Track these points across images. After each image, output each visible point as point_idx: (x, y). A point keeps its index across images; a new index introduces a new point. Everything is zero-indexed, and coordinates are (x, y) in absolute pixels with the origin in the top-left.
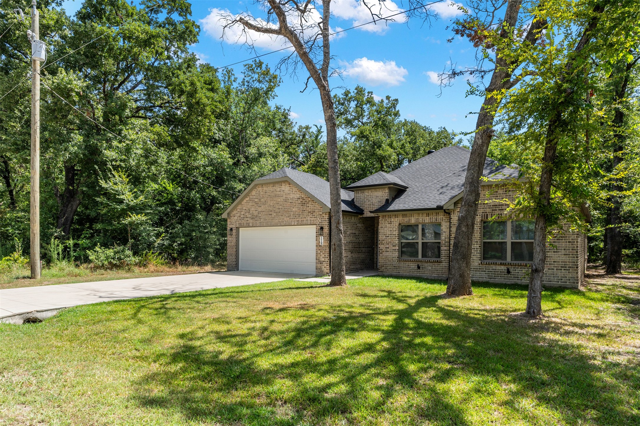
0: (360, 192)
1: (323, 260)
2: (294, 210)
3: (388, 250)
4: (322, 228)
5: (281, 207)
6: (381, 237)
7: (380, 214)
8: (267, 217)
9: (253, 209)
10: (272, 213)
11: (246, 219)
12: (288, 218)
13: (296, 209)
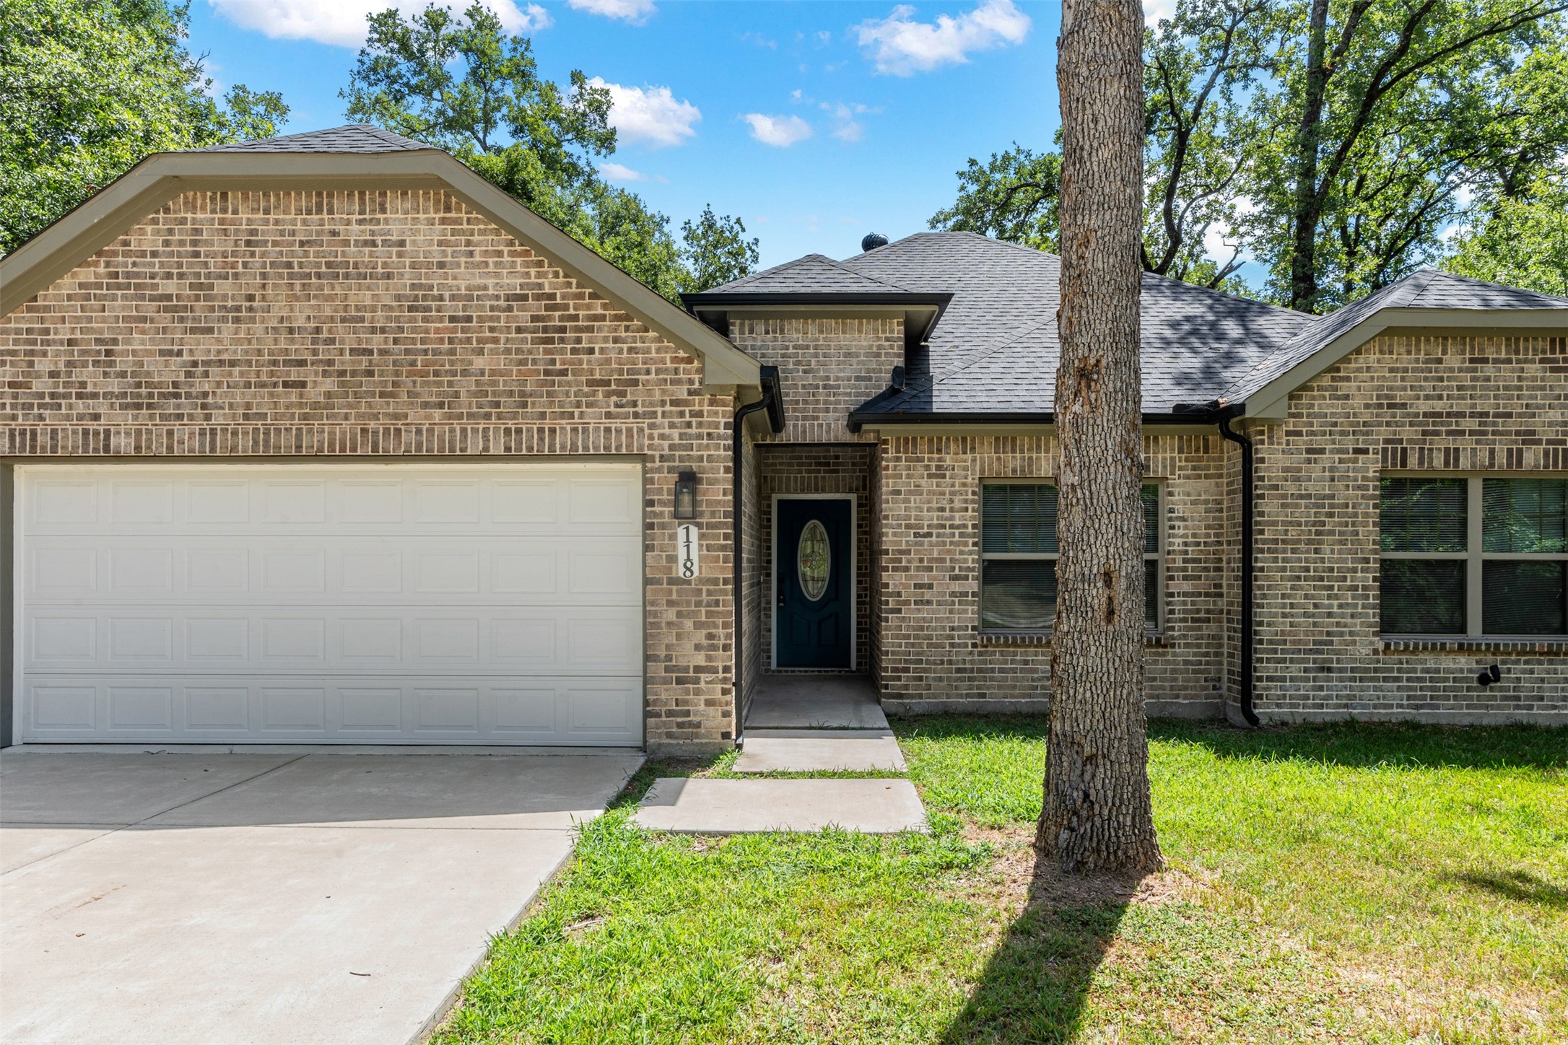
0: (760, 327)
1: (700, 659)
2: (479, 362)
3: (928, 594)
4: (688, 480)
5: (377, 342)
6: (892, 537)
7: (889, 431)
8: (261, 401)
9: (139, 341)
10: (307, 374)
11: (80, 406)
12: (437, 414)
13: (501, 362)
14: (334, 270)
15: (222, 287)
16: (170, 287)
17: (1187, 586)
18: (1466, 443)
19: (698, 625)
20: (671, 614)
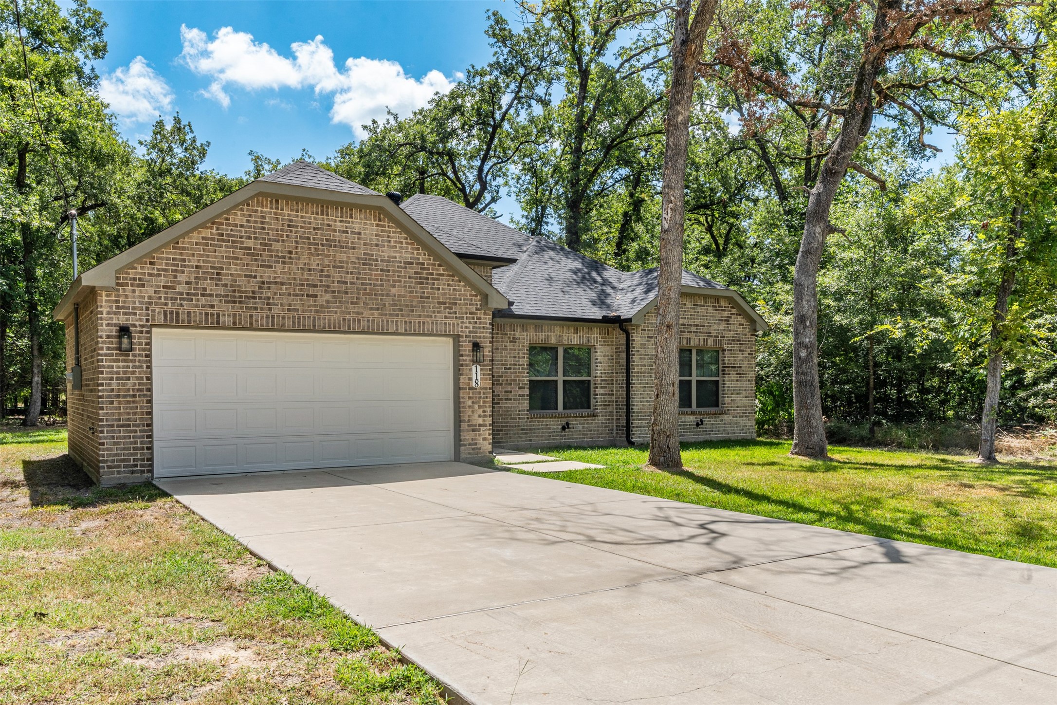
1: (480, 421)
2: (394, 291)
5: (349, 278)
8: (297, 303)
9: (234, 269)
10: (318, 291)
11: (203, 301)
12: (376, 313)
13: (403, 291)
14: (330, 243)
15: (276, 246)
16: (250, 243)
17: (602, 391)
18: (692, 336)
19: (480, 407)
20: (470, 403)
